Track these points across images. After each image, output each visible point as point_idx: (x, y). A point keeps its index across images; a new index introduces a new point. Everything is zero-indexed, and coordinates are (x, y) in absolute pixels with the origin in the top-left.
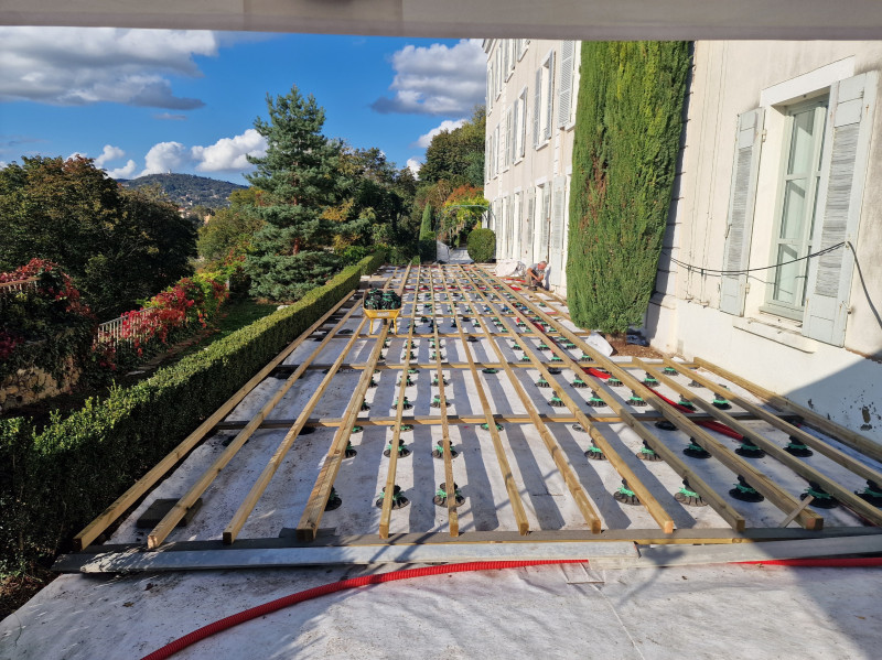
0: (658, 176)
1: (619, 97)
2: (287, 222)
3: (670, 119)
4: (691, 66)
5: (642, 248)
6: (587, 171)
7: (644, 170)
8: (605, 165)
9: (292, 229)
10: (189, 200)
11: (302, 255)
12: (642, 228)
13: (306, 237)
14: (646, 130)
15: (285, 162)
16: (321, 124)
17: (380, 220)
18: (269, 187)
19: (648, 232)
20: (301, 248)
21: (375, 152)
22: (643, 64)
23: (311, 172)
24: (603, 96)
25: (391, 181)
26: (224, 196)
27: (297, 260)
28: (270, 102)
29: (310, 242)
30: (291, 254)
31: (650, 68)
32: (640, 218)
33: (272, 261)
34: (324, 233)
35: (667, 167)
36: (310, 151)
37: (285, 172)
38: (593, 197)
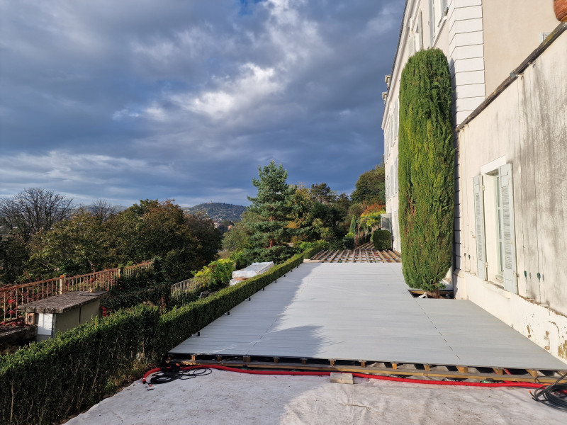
0: (443, 207)
1: (416, 169)
2: (267, 230)
3: (446, 178)
4: (457, 152)
5: (438, 244)
6: (405, 205)
7: (434, 204)
8: (414, 202)
9: (268, 234)
10: (220, 217)
11: (274, 248)
12: (437, 234)
13: (276, 238)
14: (433, 185)
15: (266, 199)
16: (285, 178)
17: (325, 226)
18: (258, 212)
19: (441, 236)
20: (274, 244)
21: (324, 186)
22: (427, 153)
23: (279, 203)
24: (409, 170)
25: (334, 202)
26: (239, 214)
27: (271, 251)
28: (260, 170)
29: (279, 240)
30: (268, 247)
31: (431, 155)
32: (435, 228)
33: (258, 252)
34: (287, 235)
35: (448, 202)
36: (279, 193)
37: (267, 204)
38: (409, 218)
